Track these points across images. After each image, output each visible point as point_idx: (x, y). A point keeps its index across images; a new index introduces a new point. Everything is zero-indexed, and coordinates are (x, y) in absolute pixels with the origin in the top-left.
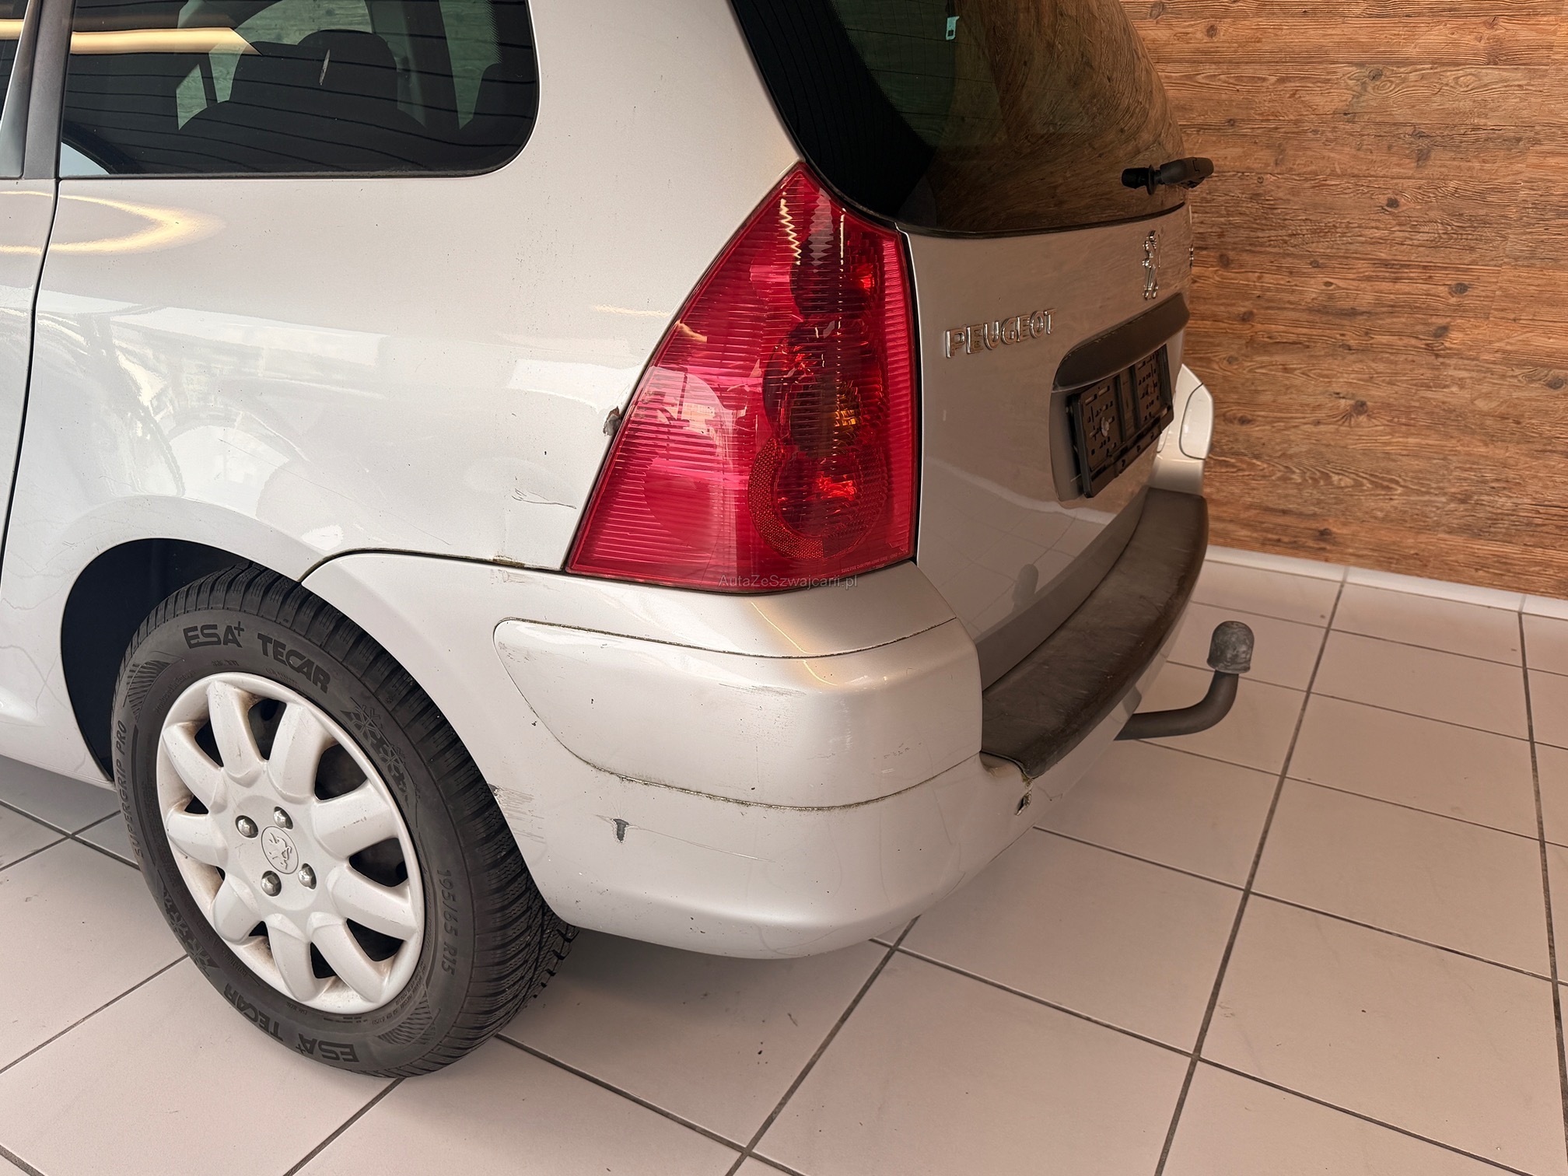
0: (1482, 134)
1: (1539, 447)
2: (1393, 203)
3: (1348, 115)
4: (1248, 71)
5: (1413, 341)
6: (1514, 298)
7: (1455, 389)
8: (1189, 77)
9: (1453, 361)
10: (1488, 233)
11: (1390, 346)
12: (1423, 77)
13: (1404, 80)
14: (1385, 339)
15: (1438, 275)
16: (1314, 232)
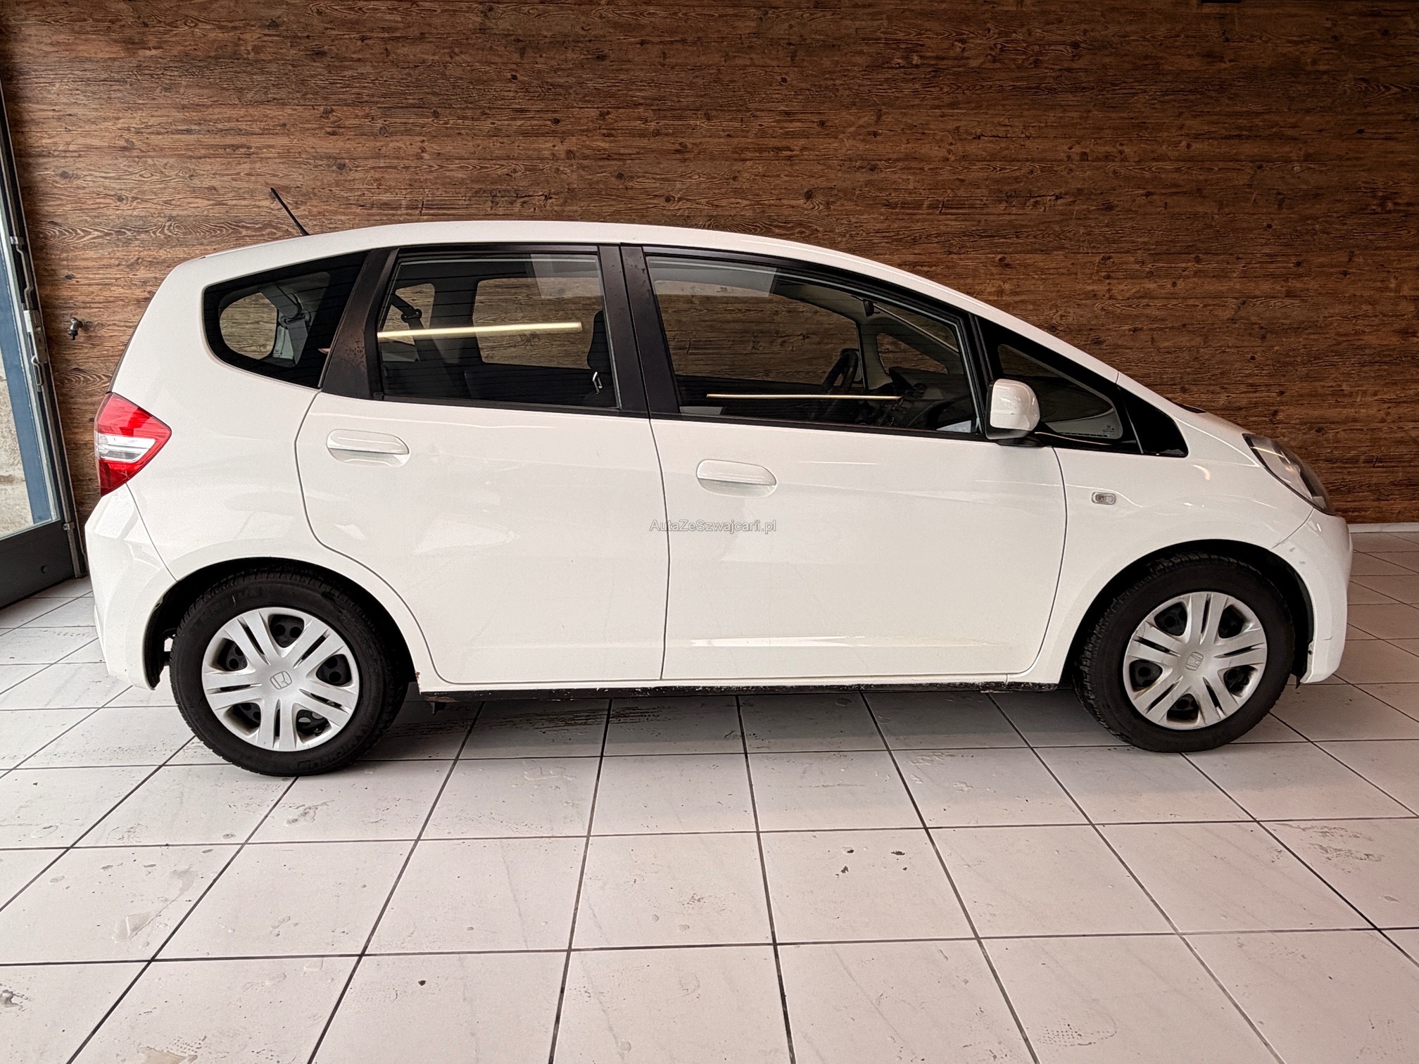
0: (1285, 327)
1: (1314, 458)
2: (1253, 358)
3: (1233, 320)
4: (1191, 302)
5: (1264, 419)
6: (1301, 396)
7: (1282, 438)
8: (1163, 306)
9: (1280, 426)
10: (1290, 368)
11: (1255, 421)
12: (1262, 303)
13: (1255, 305)
14: (1253, 419)
15: (1273, 388)
16: (1221, 373)
